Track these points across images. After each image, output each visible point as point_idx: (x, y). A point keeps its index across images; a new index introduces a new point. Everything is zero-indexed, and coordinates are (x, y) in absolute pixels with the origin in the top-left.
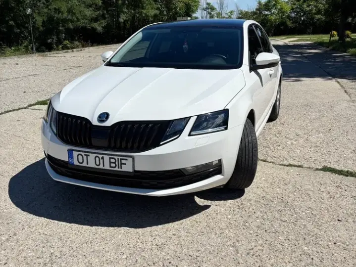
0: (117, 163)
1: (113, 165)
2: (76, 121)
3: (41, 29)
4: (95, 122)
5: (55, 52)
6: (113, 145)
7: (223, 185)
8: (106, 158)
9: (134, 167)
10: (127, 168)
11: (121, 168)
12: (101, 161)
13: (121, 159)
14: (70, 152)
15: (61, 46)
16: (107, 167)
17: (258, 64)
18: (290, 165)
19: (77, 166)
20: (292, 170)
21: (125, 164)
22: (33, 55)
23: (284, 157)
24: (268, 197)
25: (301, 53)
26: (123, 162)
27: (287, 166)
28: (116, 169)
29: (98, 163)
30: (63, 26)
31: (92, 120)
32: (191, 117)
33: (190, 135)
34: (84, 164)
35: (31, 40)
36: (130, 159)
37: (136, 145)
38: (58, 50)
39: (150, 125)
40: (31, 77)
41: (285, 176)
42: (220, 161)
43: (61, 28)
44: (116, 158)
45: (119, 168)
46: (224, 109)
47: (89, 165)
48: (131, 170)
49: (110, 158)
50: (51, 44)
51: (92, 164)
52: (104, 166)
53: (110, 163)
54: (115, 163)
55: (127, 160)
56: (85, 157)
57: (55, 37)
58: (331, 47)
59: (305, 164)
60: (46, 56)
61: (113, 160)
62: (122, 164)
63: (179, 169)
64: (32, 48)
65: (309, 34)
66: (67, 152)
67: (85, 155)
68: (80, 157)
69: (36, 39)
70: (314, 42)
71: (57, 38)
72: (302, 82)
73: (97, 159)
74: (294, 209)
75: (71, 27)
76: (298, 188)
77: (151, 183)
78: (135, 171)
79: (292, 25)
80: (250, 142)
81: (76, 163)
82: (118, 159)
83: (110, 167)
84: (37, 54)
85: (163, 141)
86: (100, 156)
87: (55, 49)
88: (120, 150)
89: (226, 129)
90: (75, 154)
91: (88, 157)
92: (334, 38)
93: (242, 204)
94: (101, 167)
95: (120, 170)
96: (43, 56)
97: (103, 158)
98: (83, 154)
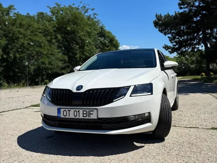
0: (87, 114)
1: (85, 115)
2: (63, 92)
3: (33, 73)
4: (75, 91)
5: (40, 86)
6: (85, 103)
7: (151, 131)
8: (81, 111)
9: (98, 116)
10: (94, 116)
11: (90, 117)
12: (78, 113)
13: (90, 111)
14: (59, 110)
15: (43, 83)
16: (81, 117)
17: (165, 67)
18: (191, 127)
19: (63, 118)
20: (192, 129)
21: (92, 114)
22: (27, 88)
23: (186, 124)
24: (180, 141)
25: (186, 84)
26: (91, 112)
27: (189, 128)
28: (87, 117)
29: (76, 115)
30: (46, 72)
31: (73, 90)
32: (131, 86)
33: (131, 96)
34: (67, 117)
35: (26, 80)
36: (95, 111)
37: (99, 102)
38: (42, 85)
39: (107, 90)
40: (27, 96)
41: (189, 132)
42: (149, 113)
43: (44, 73)
44: (87, 110)
45: (88, 117)
46: (150, 83)
47: (71, 117)
48: (96, 118)
49: (83, 111)
50: (38, 82)
51: (72, 116)
52: (79, 116)
53: (83, 114)
54: (86, 114)
55: (93, 111)
56: (68, 112)
57: (40, 78)
58: (203, 81)
59: (200, 127)
60: (35, 88)
61: (85, 112)
62: (90, 114)
63: (125, 117)
64: (27, 84)
65: (188, 76)
66: (57, 110)
67: (68, 110)
68: (65, 112)
69: (29, 79)
70: (192, 79)
71: (42, 78)
72: (189, 95)
73: (75, 112)
74: (198, 146)
75: (50, 72)
76: (198, 137)
77: (108, 126)
78: (99, 119)
79: (178, 71)
80: (166, 105)
81: (62, 116)
82: (88, 111)
83: (83, 116)
84: (29, 87)
85: (115, 99)
86: (77, 110)
87: (40, 85)
88: (89, 105)
89: (152, 94)
90: (62, 110)
91: (70, 111)
92: (203, 77)
93: (164, 145)
94: (78, 117)
95: (89, 118)
96: (33, 88)
97: (79, 111)
98: (67, 110)
